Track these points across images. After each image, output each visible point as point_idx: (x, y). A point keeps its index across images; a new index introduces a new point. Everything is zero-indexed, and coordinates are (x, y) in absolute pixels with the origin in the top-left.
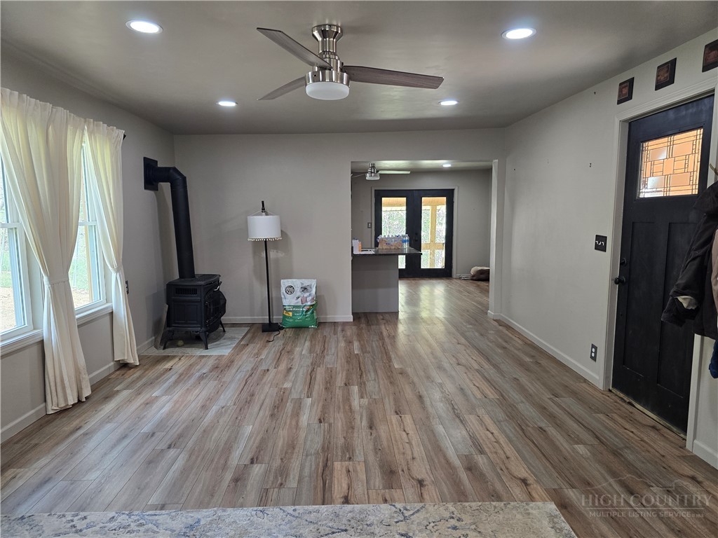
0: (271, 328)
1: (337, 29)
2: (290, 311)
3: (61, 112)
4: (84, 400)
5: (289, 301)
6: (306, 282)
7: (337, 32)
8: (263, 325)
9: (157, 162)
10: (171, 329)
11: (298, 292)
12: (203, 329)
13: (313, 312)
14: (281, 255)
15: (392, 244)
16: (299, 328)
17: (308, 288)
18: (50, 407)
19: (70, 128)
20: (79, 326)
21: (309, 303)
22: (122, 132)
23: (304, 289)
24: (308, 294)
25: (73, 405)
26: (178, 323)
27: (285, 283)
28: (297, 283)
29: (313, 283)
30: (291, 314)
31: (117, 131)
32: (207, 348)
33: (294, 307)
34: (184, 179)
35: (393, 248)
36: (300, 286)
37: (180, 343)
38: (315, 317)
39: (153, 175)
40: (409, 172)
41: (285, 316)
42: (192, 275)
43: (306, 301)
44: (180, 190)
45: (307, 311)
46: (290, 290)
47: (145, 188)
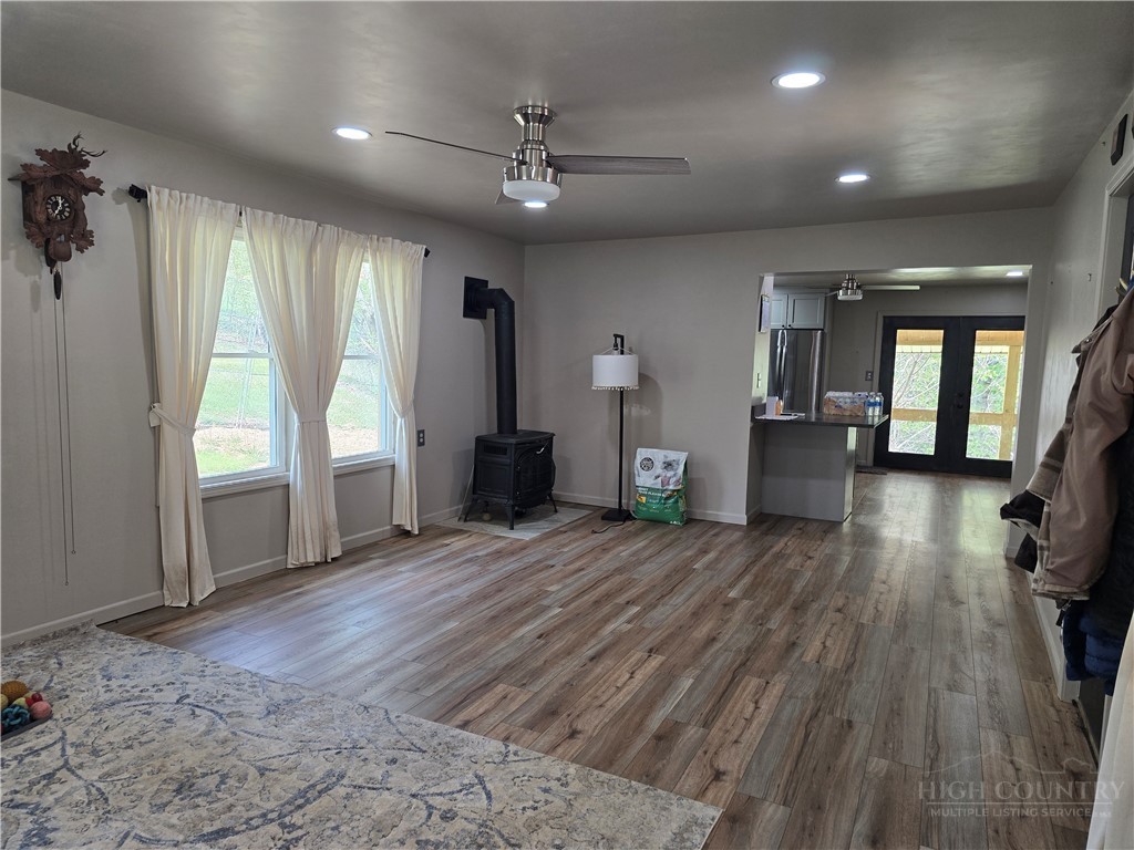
0: (619, 515)
1: (543, 111)
2: (644, 495)
3: (330, 231)
4: (329, 560)
5: (644, 480)
6: (672, 455)
7: (542, 115)
8: (611, 511)
9: (487, 282)
10: (476, 496)
11: (658, 469)
12: (511, 502)
13: (676, 502)
14: (646, 412)
15: (845, 406)
16: (655, 522)
17: (674, 464)
18: (289, 561)
19: (342, 249)
20: (335, 477)
21: (671, 487)
22: (421, 249)
23: (668, 465)
24: (672, 473)
25: (317, 564)
26: (484, 491)
27: (642, 453)
28: (659, 455)
29: (682, 457)
30: (644, 499)
31: (414, 247)
32: (512, 528)
33: (650, 489)
34: (511, 304)
35: (848, 413)
36: (662, 459)
37: (486, 517)
38: (682, 509)
39: (477, 299)
40: (918, 288)
41: (638, 502)
42: (514, 430)
43: (668, 484)
44: (505, 318)
45: (667, 499)
46: (648, 464)
47: (465, 316)
